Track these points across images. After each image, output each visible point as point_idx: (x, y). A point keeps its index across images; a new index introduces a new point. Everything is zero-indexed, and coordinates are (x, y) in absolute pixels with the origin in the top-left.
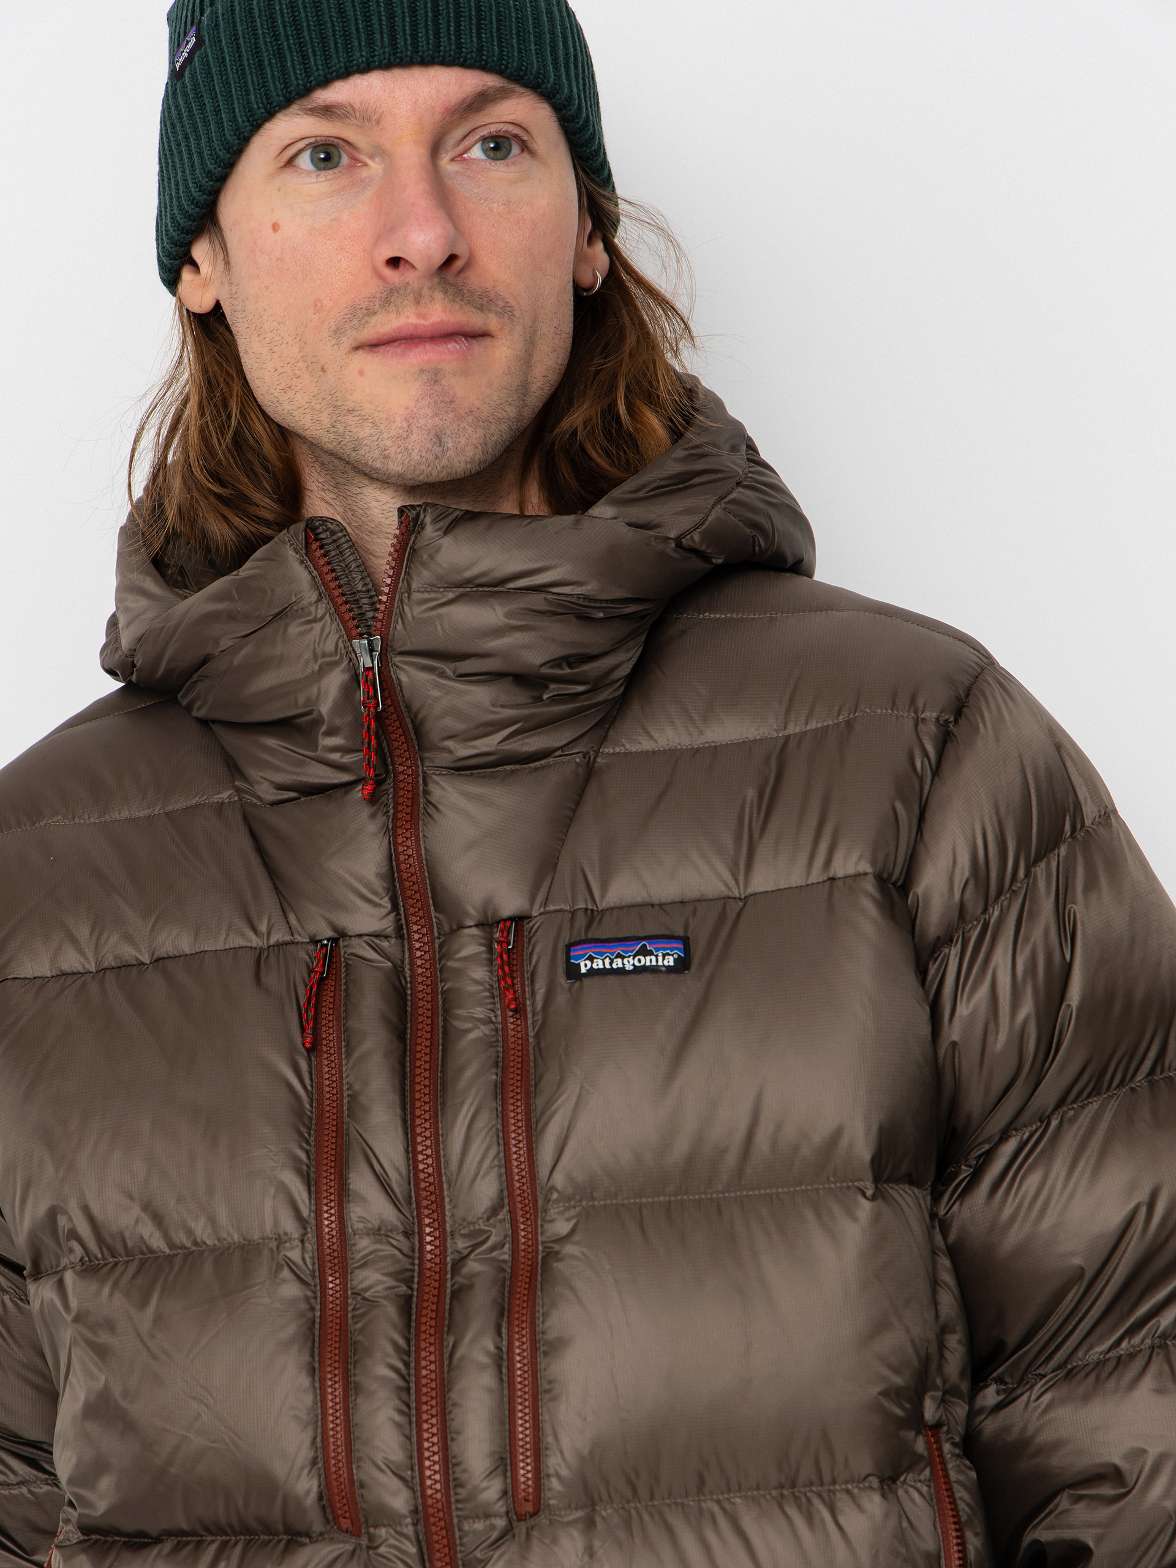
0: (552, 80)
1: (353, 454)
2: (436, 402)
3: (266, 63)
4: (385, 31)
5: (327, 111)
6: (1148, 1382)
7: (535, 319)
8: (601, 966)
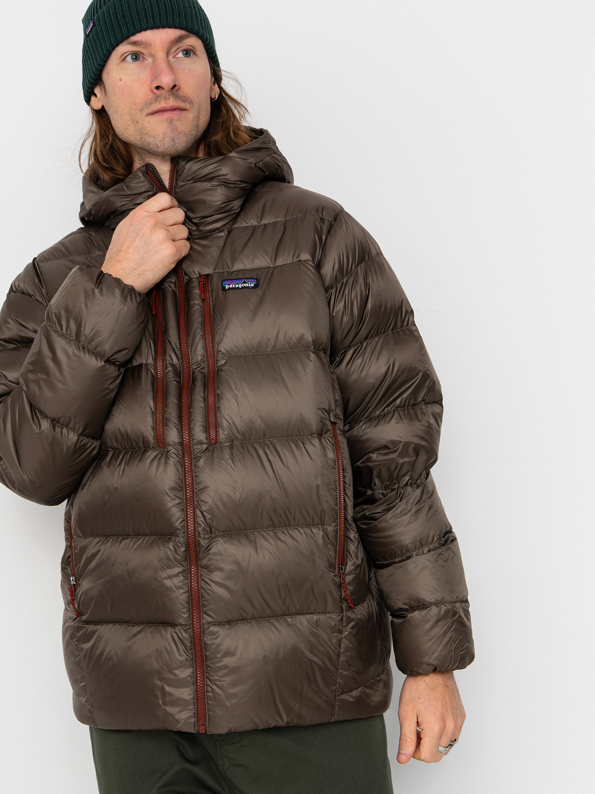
0: (201, 32)
1: (148, 147)
2: (172, 129)
3: (115, 29)
4: (151, 17)
5: (135, 43)
6: (393, 420)
7: (200, 105)
8: (232, 287)
